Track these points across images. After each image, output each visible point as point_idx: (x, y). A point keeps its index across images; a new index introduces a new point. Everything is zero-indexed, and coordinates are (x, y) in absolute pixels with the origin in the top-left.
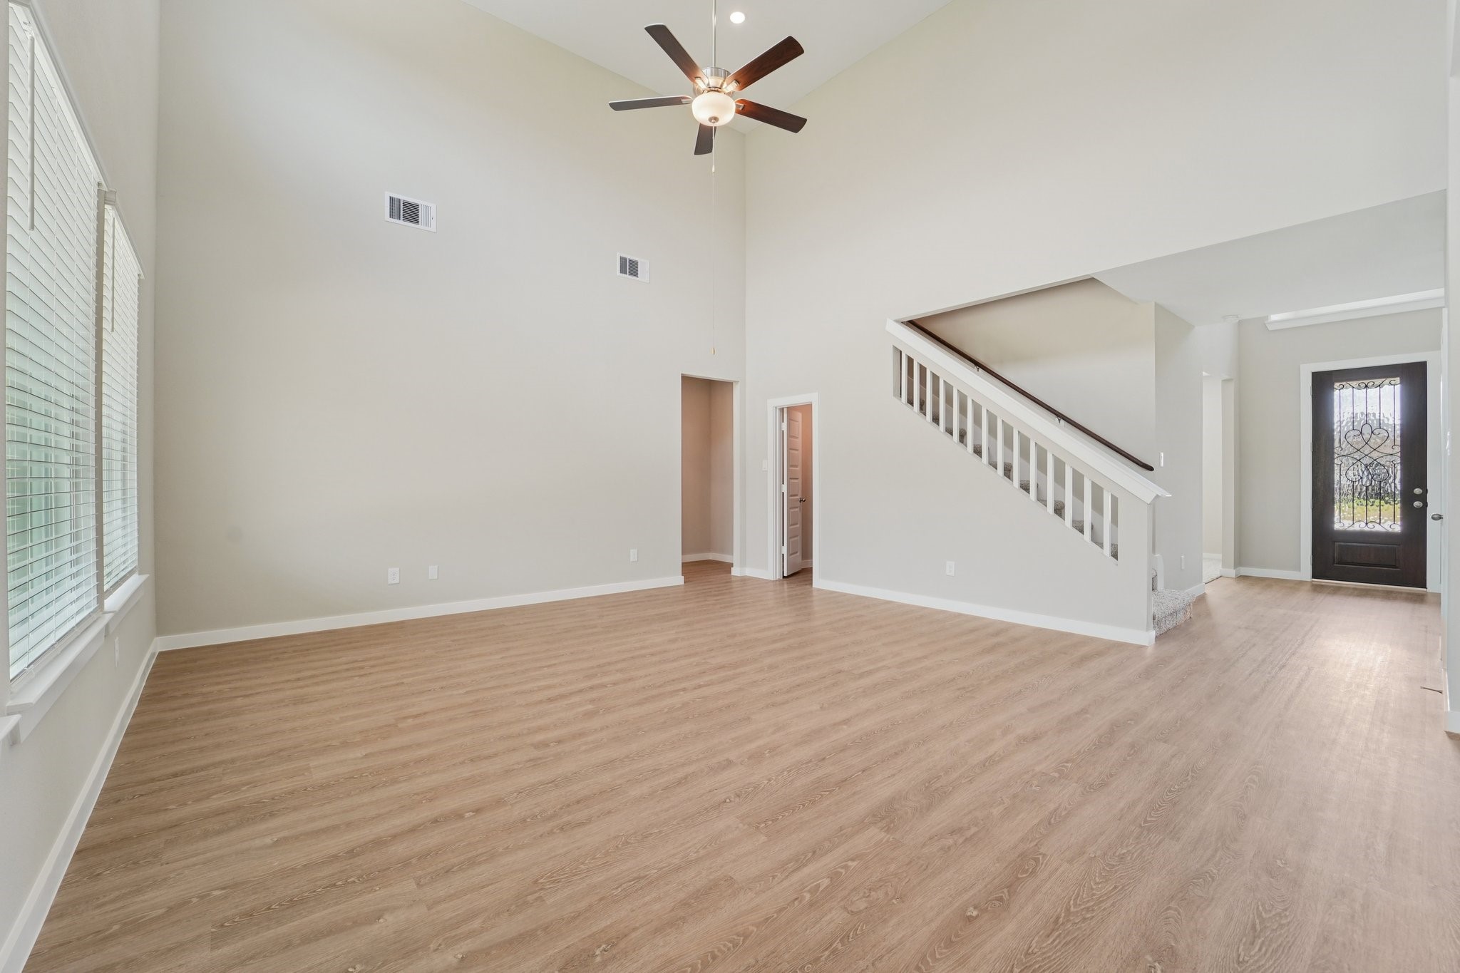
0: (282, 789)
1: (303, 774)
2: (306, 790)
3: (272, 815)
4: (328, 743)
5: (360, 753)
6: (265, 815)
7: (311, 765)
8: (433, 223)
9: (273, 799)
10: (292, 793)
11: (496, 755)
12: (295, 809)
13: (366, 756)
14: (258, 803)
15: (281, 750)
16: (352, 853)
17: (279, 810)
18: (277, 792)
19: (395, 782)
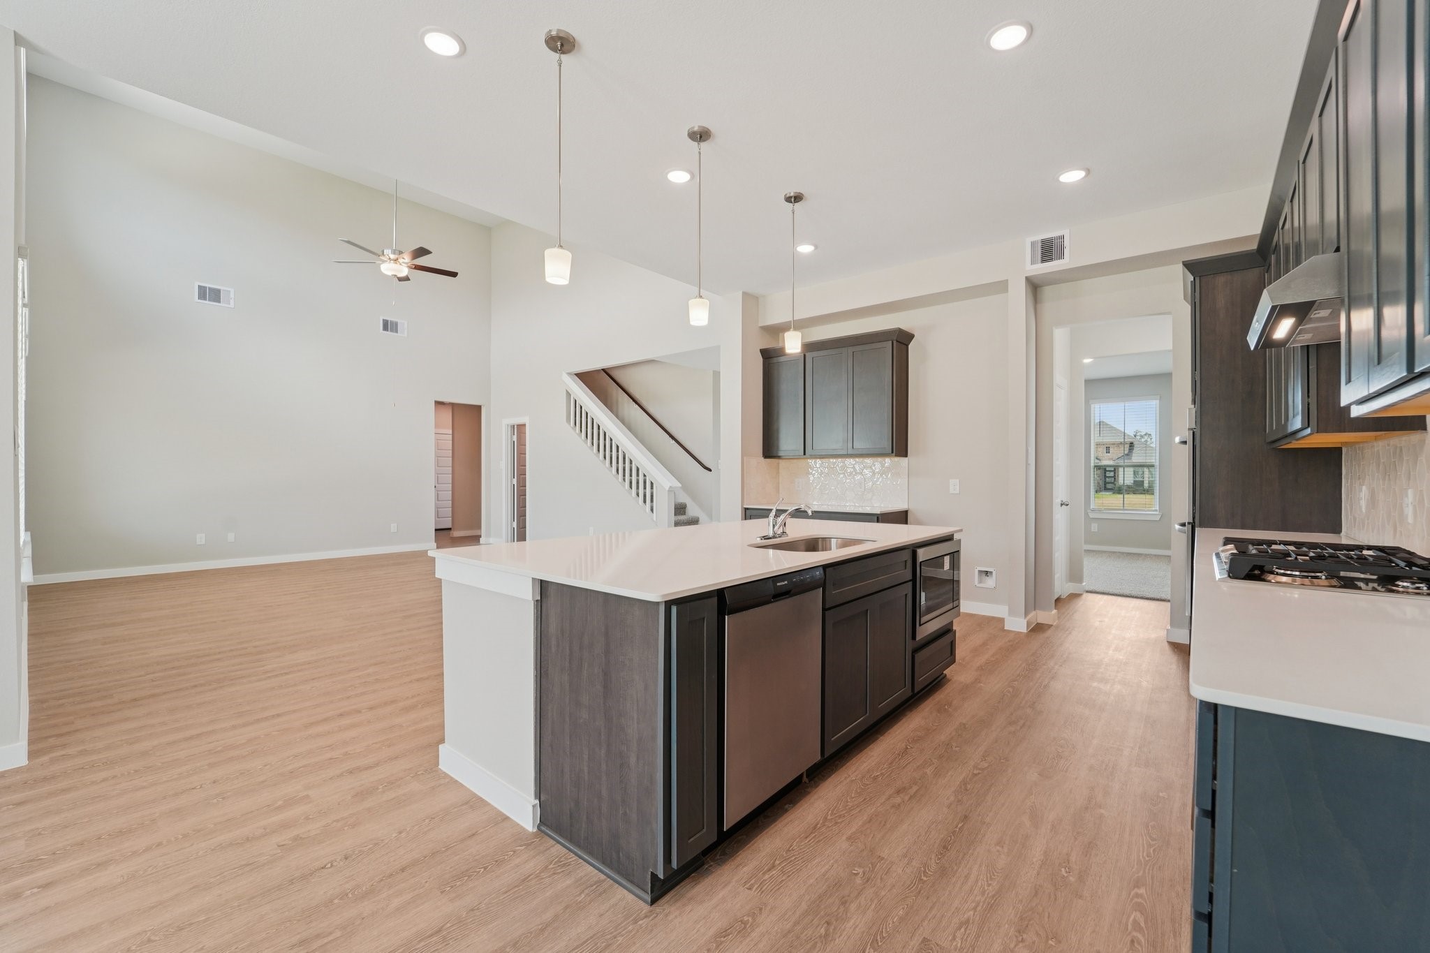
8: (232, 301)
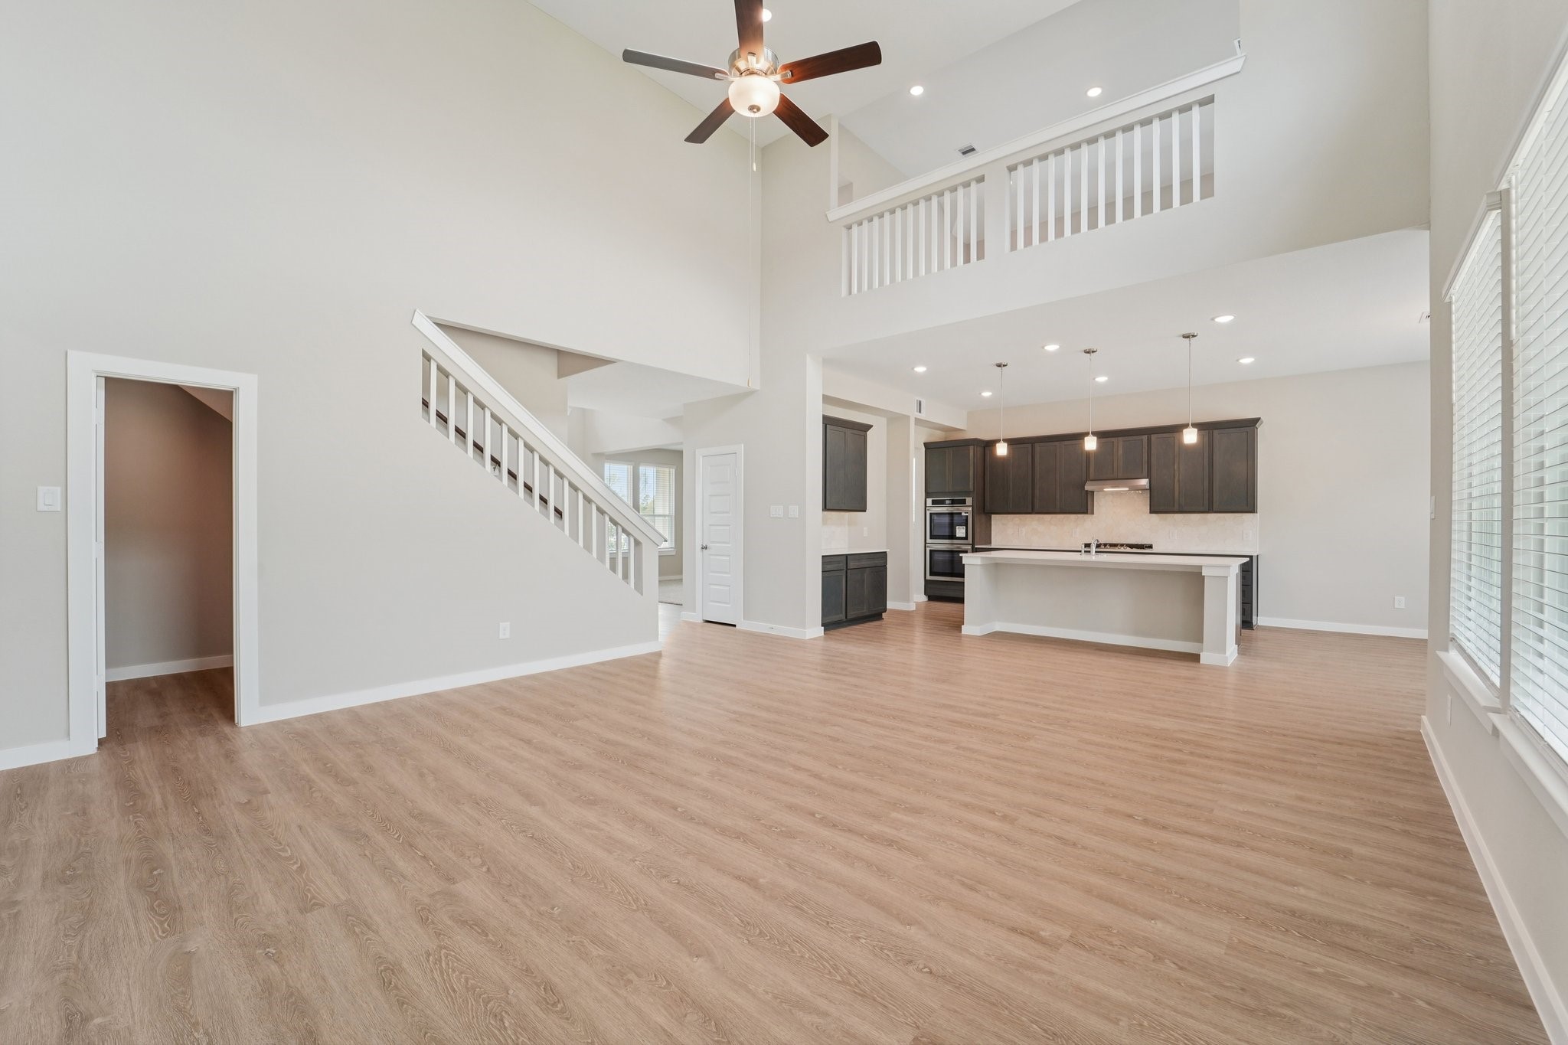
0: (1273, 938)
1: (1240, 941)
2: (1247, 918)
3: (1293, 913)
4: (1179, 974)
5: (1157, 929)
6: (1300, 917)
7: (1223, 952)
9: (1287, 930)
10: (1263, 925)
11: (1050, 836)
12: (1267, 904)
13: (1153, 917)
14: (1306, 937)
15: (1251, 1011)
16: (1239, 845)
17: (1284, 913)
18: (1280, 936)
19: (1157, 871)
